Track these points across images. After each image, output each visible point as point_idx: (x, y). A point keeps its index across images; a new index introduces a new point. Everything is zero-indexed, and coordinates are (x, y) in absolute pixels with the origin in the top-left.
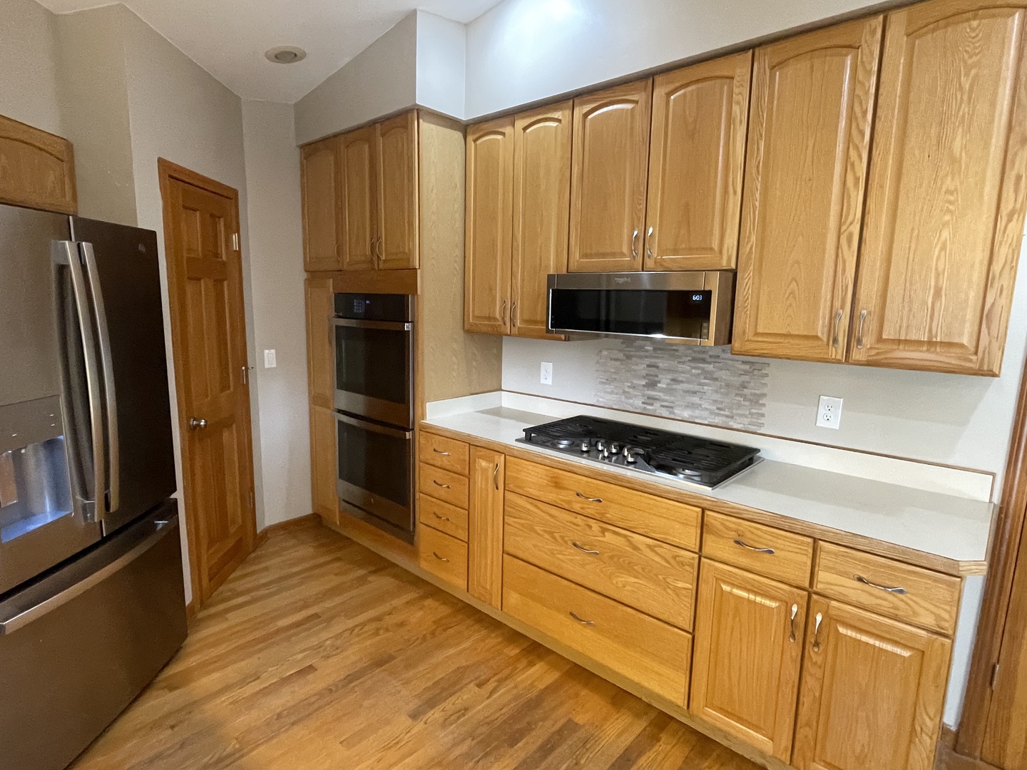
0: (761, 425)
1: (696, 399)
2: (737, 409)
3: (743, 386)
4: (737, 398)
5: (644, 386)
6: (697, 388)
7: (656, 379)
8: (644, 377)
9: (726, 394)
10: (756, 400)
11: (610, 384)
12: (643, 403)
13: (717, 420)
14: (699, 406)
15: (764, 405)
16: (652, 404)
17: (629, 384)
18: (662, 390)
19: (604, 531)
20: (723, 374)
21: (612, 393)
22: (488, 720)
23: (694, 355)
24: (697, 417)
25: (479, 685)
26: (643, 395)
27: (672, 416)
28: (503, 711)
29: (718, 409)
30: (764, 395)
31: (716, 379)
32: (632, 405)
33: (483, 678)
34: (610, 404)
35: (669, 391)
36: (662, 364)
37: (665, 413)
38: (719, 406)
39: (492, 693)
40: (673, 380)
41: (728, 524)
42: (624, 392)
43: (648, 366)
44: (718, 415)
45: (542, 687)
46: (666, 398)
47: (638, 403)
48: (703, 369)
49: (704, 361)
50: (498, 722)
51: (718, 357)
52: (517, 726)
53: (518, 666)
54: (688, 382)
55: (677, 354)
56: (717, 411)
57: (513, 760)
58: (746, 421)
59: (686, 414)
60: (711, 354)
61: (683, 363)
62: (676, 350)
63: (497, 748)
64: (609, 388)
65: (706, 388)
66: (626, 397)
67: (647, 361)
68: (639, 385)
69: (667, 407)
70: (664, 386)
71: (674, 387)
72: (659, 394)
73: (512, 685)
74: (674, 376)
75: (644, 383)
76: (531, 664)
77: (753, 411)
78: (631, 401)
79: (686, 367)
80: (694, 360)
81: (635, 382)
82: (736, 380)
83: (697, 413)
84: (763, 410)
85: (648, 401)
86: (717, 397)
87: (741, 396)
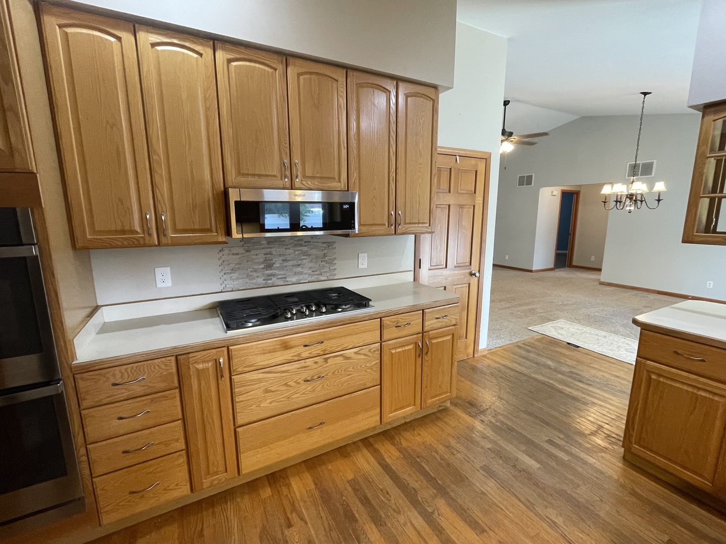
0: (335, 275)
1: (299, 269)
2: (323, 269)
3: (325, 255)
4: (322, 263)
5: (263, 268)
6: (300, 262)
7: (272, 262)
8: (262, 263)
9: (316, 262)
10: (331, 262)
11: (234, 273)
12: (264, 280)
13: (313, 278)
14: (301, 273)
15: (335, 264)
16: (271, 279)
17: (252, 270)
18: (277, 268)
19: (326, 360)
20: (314, 251)
21: (238, 278)
22: (328, 529)
23: (295, 242)
24: (301, 280)
25: (290, 525)
26: (263, 275)
27: (286, 283)
28: (324, 518)
29: (313, 271)
30: (335, 259)
31: (309, 255)
32: (255, 284)
33: (282, 521)
34: (238, 287)
35: (281, 268)
36: (274, 251)
37: (281, 283)
38: (314, 270)
39: (302, 519)
40: (284, 260)
41: (393, 320)
42: (248, 276)
43: (264, 254)
44: (313, 275)
45: (313, 486)
46: (280, 273)
47: (260, 281)
48: (301, 250)
49: (301, 246)
50: (332, 523)
51: (309, 242)
52: (341, 512)
53: (285, 493)
54: (293, 260)
55: (284, 243)
56: (312, 273)
57: (367, 523)
58: (328, 274)
59: (294, 279)
60: (305, 240)
61: (289, 249)
62: (284, 241)
63: (354, 530)
64: (234, 276)
65: (304, 261)
66: (250, 280)
67: (264, 251)
68: (259, 269)
69: (282, 278)
70: (278, 265)
71: (285, 264)
72: (275, 271)
73: (302, 504)
74: (284, 258)
75: (263, 266)
76: (289, 486)
77: (331, 268)
78: (254, 281)
79: (291, 251)
80: (296, 245)
81: (255, 267)
82: (321, 253)
83: (301, 277)
84: (336, 267)
85: (268, 278)
86: (311, 265)
87: (324, 261)
